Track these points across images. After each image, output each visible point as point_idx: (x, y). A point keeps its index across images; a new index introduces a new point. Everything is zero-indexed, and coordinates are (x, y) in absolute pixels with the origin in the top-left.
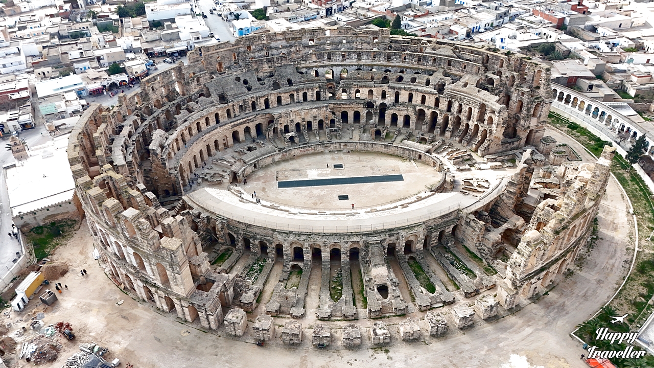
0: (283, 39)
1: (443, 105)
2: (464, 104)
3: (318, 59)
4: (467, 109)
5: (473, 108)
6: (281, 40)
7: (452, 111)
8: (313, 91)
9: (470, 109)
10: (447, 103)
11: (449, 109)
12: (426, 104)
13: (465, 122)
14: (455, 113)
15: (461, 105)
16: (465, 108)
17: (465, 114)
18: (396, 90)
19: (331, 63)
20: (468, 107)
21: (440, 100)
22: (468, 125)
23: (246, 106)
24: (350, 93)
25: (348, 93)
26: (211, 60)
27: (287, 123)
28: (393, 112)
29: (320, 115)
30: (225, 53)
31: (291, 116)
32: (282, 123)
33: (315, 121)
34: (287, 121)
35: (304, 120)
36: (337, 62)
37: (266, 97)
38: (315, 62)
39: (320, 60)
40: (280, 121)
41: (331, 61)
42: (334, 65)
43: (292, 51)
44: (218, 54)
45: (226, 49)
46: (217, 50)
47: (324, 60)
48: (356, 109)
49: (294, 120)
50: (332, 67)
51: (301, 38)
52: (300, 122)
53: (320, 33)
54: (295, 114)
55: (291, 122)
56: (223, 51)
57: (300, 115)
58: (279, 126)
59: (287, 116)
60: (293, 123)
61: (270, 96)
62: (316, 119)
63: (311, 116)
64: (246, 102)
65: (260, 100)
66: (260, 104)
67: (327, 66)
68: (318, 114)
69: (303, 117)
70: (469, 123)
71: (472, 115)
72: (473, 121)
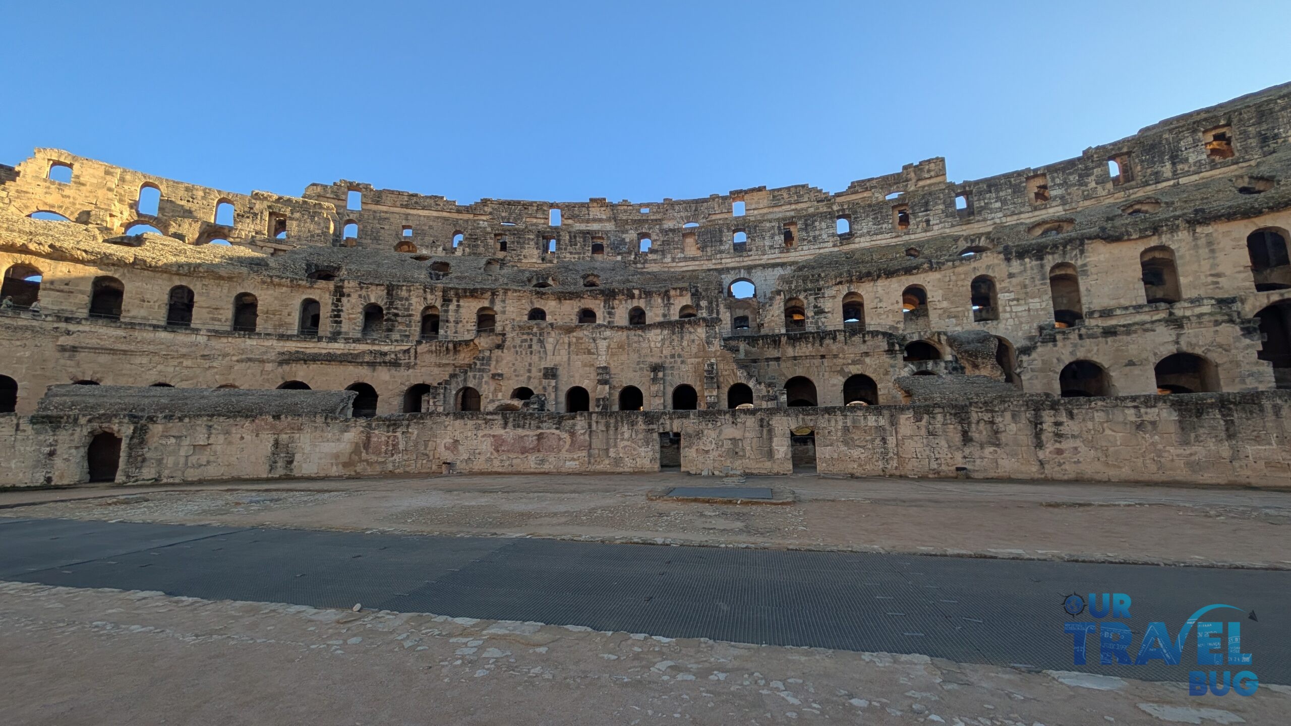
0: (608, 219)
3: (703, 248)
6: (600, 220)
8: (668, 305)
19: (748, 262)
23: (396, 315)
24: (819, 312)
25: (810, 313)
26: (378, 226)
27: (529, 378)
28: (1072, 353)
29: (679, 360)
30: (431, 223)
31: (549, 347)
32: (501, 375)
33: (654, 388)
34: (529, 371)
35: (604, 376)
36: (766, 257)
37: (486, 304)
38: (694, 259)
39: (709, 249)
40: (493, 363)
41: (745, 254)
42: (755, 266)
43: (627, 240)
44: (407, 219)
45: (435, 214)
46: (406, 207)
47: (721, 252)
48: (854, 363)
49: (561, 372)
50: (749, 273)
51: (659, 221)
52: (585, 384)
53: (716, 206)
54: (566, 340)
55: (546, 376)
56: (424, 216)
57: (590, 352)
58: (484, 386)
59: (530, 346)
60: (553, 383)
61: (503, 301)
62: (660, 374)
63: (638, 363)
64: (401, 299)
65: (458, 306)
66: (457, 322)
67: (734, 268)
68: (673, 356)
69: (602, 361)
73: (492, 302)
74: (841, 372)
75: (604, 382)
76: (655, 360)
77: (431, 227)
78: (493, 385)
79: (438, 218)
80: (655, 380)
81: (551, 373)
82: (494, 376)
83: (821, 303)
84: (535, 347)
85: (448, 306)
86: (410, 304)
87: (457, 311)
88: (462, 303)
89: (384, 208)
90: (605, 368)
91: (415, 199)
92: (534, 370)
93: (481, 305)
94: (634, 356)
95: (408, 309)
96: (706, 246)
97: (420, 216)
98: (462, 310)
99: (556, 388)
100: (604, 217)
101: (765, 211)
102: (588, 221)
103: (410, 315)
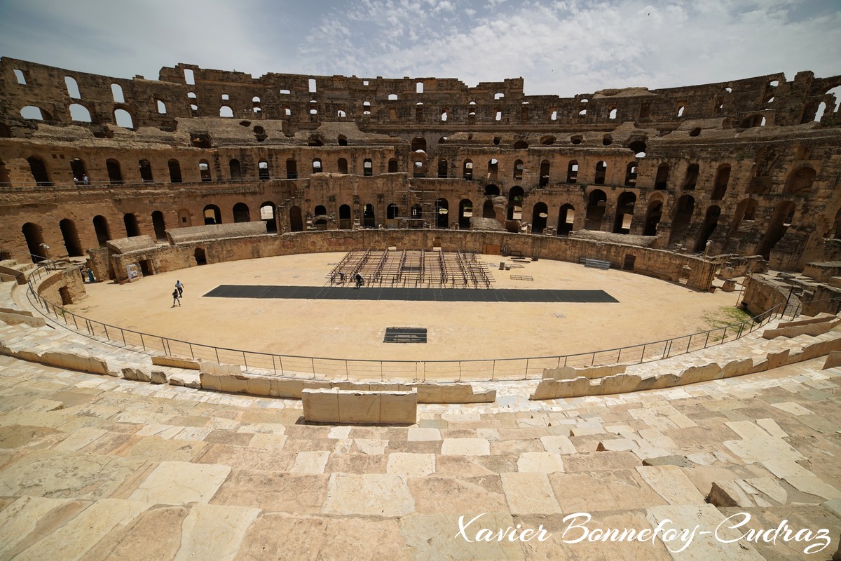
0: (345, 89)
1: (647, 179)
3: (400, 117)
4: (714, 171)
5: (733, 164)
6: (340, 89)
7: (670, 186)
8: (384, 158)
9: (724, 172)
10: (656, 170)
11: (661, 185)
12: (607, 179)
13: (708, 203)
14: (678, 189)
15: (693, 171)
16: (708, 170)
17: (707, 185)
18: (543, 158)
19: (422, 127)
20: (716, 165)
21: (640, 167)
22: (714, 212)
23: (247, 165)
24: (454, 167)
25: (449, 167)
26: (208, 95)
27: (323, 201)
28: (539, 199)
29: (390, 193)
30: (239, 91)
31: (331, 186)
32: (310, 200)
33: (380, 205)
34: (322, 198)
35: (357, 199)
36: (432, 126)
37: (291, 157)
38: (395, 123)
39: (403, 118)
40: (305, 195)
41: (422, 123)
42: (427, 130)
43: (357, 106)
44: (224, 89)
45: (240, 84)
46: (222, 80)
47: (410, 120)
48: (465, 194)
49: (337, 197)
50: (423, 134)
51: (375, 92)
52: (349, 203)
53: (407, 85)
54: (338, 183)
55: (330, 201)
56: (234, 87)
57: (350, 189)
58: (303, 206)
59: (322, 186)
60: (334, 204)
61: (299, 155)
62: (382, 200)
63: (372, 194)
64: (247, 156)
65: (277, 158)
66: (277, 167)
67: (415, 130)
68: (387, 191)
69: (356, 193)
70: (719, 204)
71: (731, 180)
72: (734, 196)
73: (294, 155)
74: (459, 197)
75: (356, 203)
76: (380, 192)
77: (239, 94)
78: (306, 204)
79: (243, 87)
80: (380, 202)
81: (332, 199)
82: (306, 201)
83: (455, 163)
84: (325, 186)
85: (271, 158)
86: (252, 159)
87: (276, 161)
88: (278, 156)
89: (209, 82)
90: (357, 196)
91: (226, 75)
92: (325, 197)
93: (288, 157)
94: (370, 191)
95: (252, 161)
96: (402, 116)
97: (232, 86)
98: (279, 160)
99: (335, 205)
100: (342, 87)
101: (434, 92)
102: (333, 90)
103: (253, 164)
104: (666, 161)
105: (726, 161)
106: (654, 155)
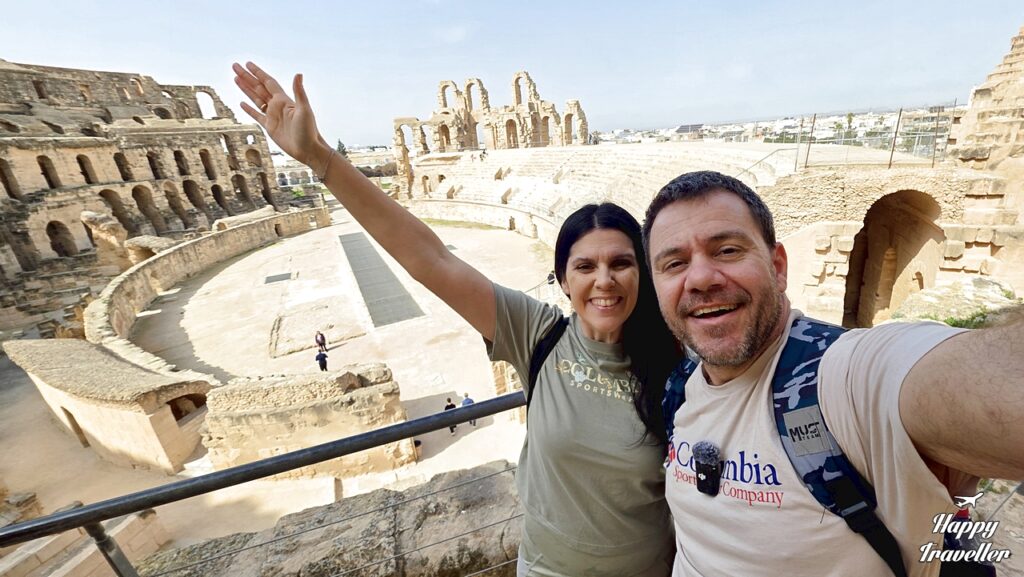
1: (141, 171)
2: (185, 147)
4: (198, 156)
5: (209, 149)
7: (169, 174)
9: (204, 155)
12: (100, 177)
13: (210, 184)
14: (177, 176)
15: (178, 156)
16: (192, 156)
17: (199, 168)
20: (197, 150)
21: (128, 158)
22: (216, 190)
70: (218, 183)
71: (214, 163)
72: (225, 174)
104: (150, 149)
105: (203, 148)
106: (134, 144)
